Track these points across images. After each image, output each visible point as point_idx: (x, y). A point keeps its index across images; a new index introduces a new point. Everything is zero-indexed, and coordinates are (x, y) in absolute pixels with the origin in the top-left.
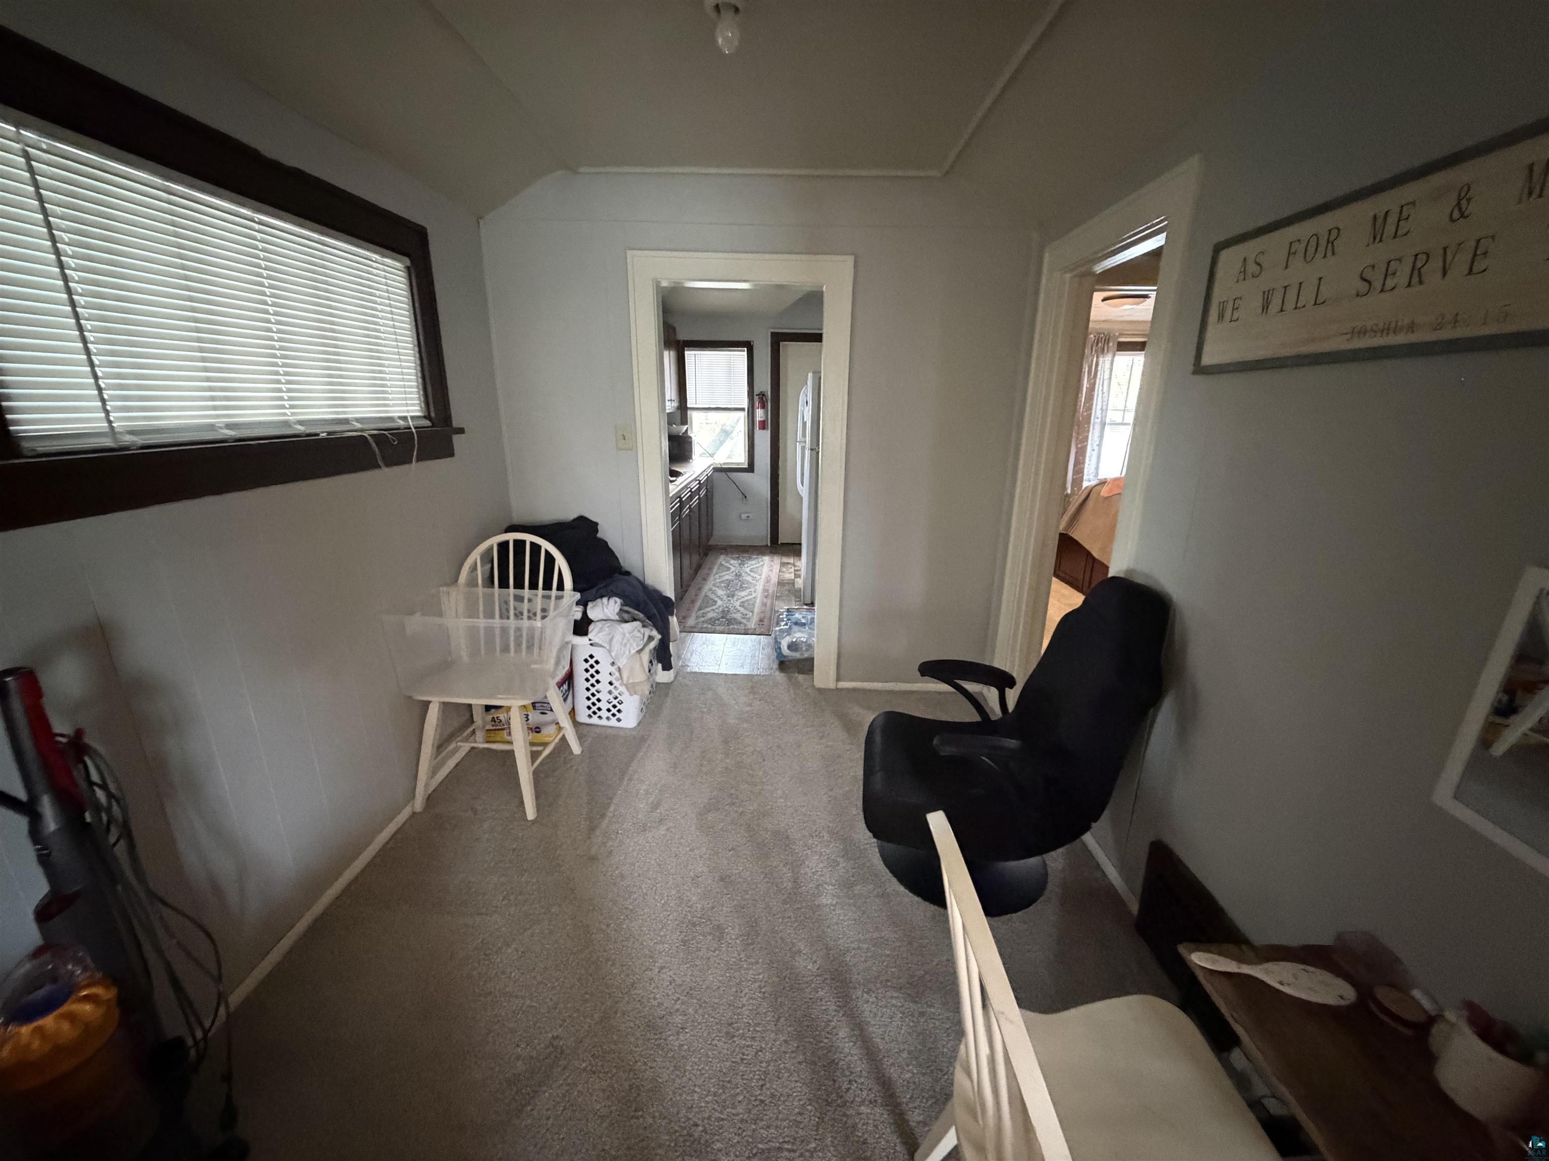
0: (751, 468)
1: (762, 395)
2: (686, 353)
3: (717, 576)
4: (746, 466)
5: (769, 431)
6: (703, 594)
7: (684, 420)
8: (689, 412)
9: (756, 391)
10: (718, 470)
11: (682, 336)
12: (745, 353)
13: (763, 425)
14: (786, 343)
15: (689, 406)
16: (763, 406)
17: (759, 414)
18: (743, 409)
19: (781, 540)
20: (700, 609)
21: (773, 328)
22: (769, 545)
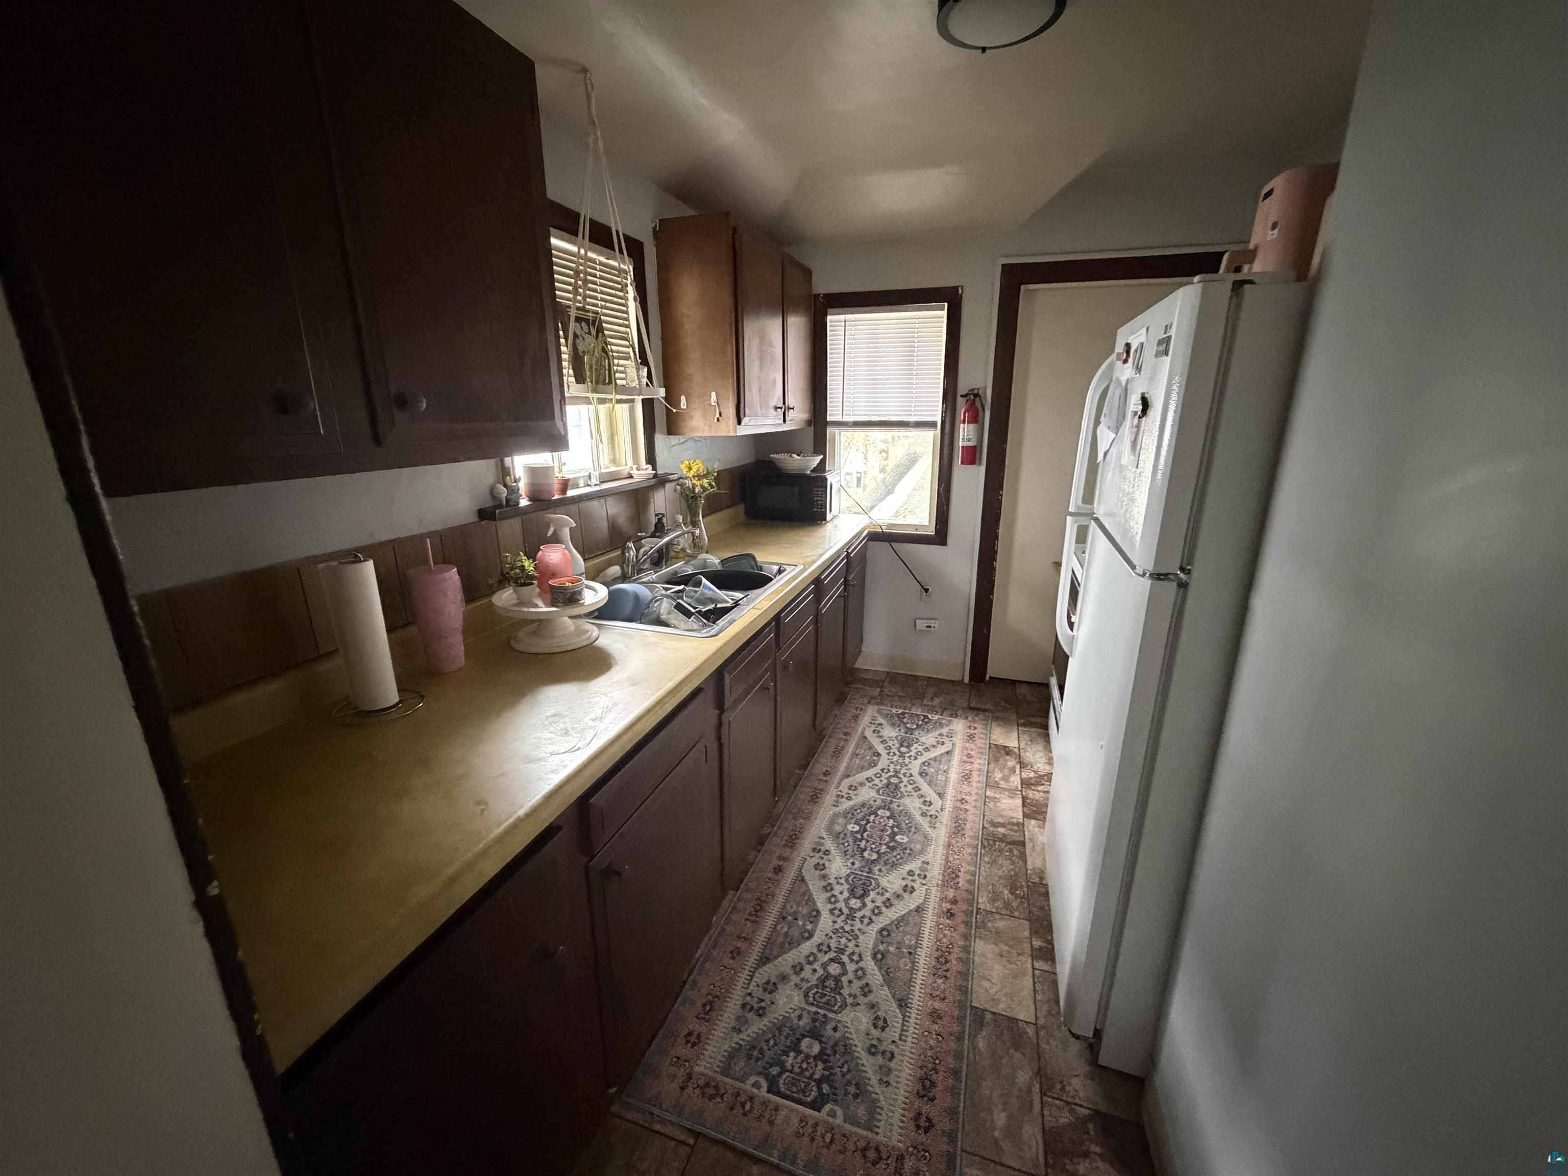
0: (940, 536)
1: (974, 396)
2: (829, 318)
3: (846, 782)
4: (931, 532)
5: (982, 469)
6: (790, 874)
7: (820, 445)
8: (829, 430)
9: (962, 388)
10: (876, 537)
11: (823, 285)
12: (944, 313)
13: (971, 457)
14: (1032, 286)
15: (829, 419)
16: (975, 417)
17: (965, 434)
18: (933, 425)
19: (993, 670)
20: (764, 960)
21: (1006, 256)
22: (967, 680)
